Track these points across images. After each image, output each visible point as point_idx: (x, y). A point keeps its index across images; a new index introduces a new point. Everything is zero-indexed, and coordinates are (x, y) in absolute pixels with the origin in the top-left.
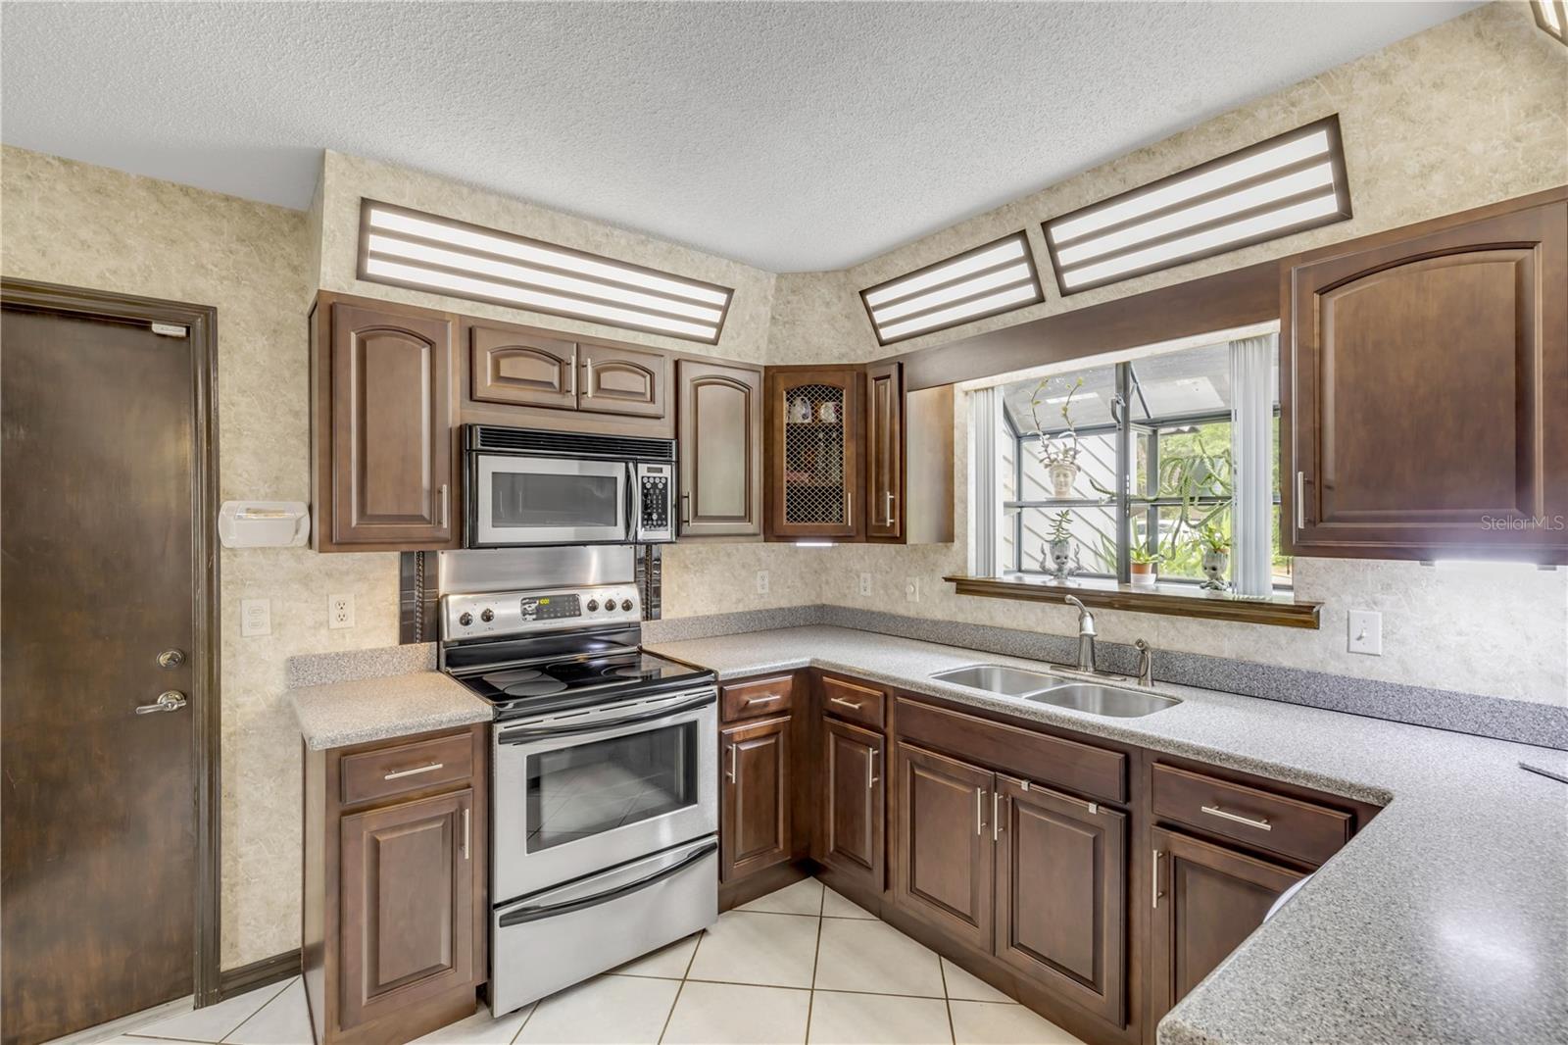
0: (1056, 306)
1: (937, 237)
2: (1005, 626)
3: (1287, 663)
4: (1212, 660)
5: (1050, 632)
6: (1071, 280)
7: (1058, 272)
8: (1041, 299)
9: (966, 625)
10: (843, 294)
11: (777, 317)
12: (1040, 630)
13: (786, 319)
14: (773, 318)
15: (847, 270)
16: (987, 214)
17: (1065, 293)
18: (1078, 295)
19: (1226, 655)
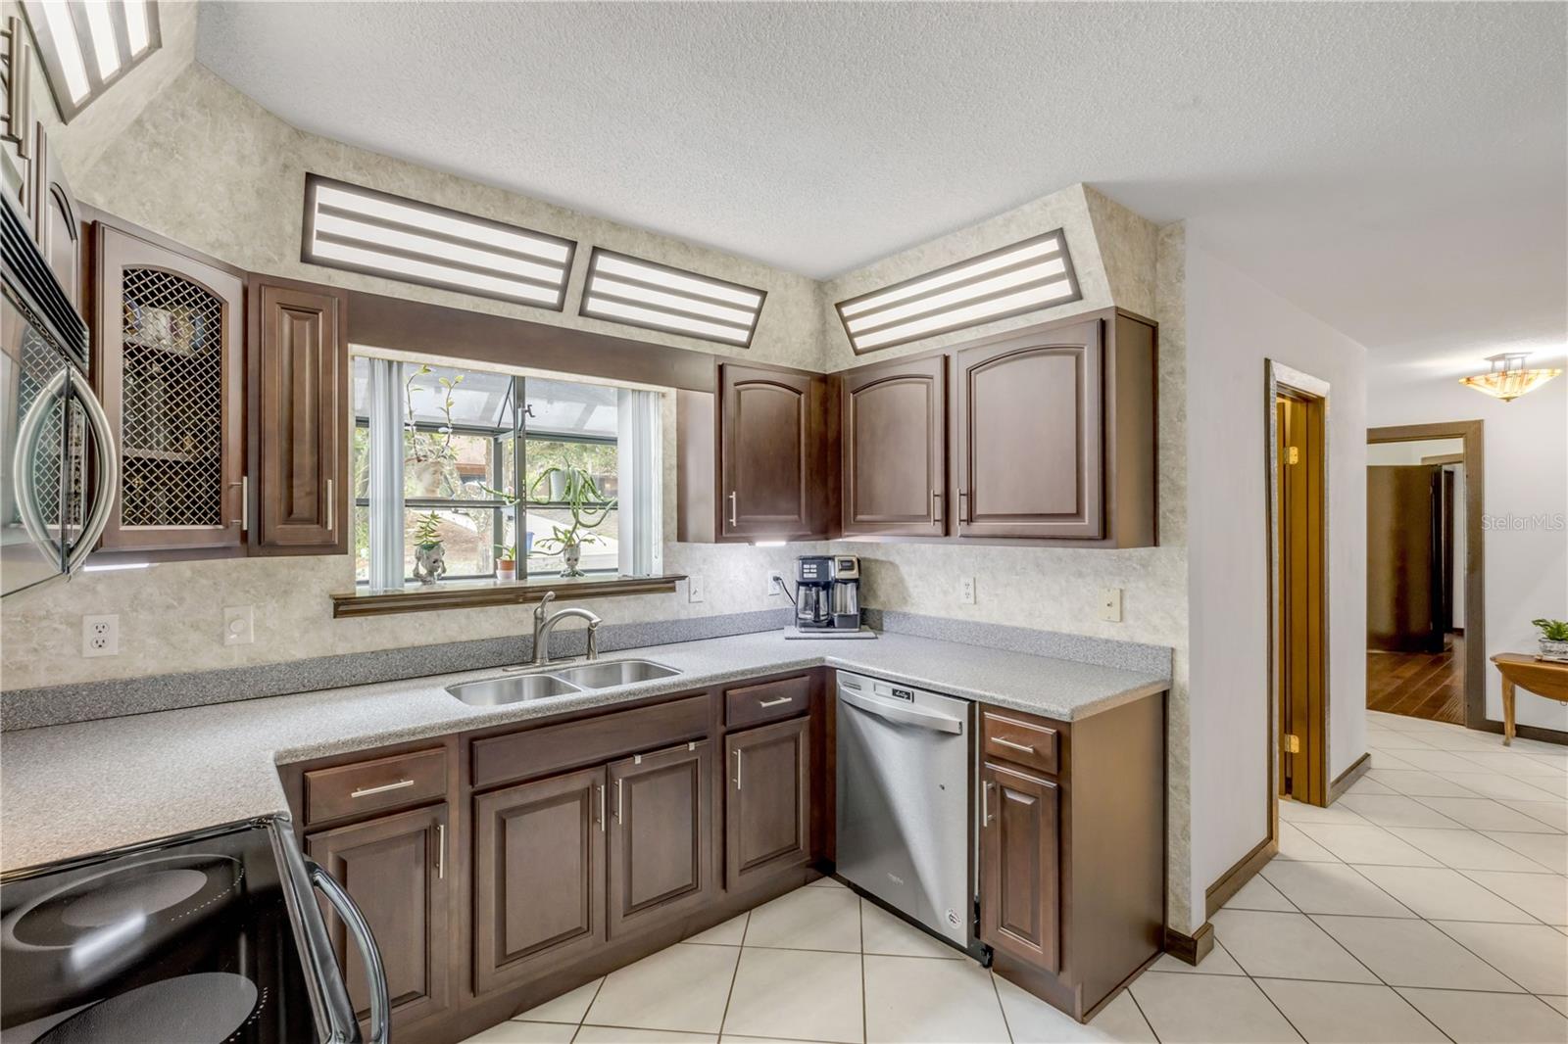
0: (569, 320)
1: (480, 188)
2: (416, 644)
3: (661, 618)
4: (620, 627)
5: (476, 637)
6: (594, 305)
7: (586, 292)
8: (559, 308)
9: (355, 657)
10: (271, 160)
11: (148, 126)
12: (464, 638)
13: (161, 139)
14: (139, 122)
15: (300, 133)
16: (549, 205)
17: (583, 313)
18: (591, 320)
19: (627, 622)
